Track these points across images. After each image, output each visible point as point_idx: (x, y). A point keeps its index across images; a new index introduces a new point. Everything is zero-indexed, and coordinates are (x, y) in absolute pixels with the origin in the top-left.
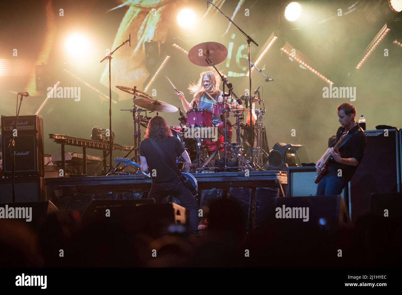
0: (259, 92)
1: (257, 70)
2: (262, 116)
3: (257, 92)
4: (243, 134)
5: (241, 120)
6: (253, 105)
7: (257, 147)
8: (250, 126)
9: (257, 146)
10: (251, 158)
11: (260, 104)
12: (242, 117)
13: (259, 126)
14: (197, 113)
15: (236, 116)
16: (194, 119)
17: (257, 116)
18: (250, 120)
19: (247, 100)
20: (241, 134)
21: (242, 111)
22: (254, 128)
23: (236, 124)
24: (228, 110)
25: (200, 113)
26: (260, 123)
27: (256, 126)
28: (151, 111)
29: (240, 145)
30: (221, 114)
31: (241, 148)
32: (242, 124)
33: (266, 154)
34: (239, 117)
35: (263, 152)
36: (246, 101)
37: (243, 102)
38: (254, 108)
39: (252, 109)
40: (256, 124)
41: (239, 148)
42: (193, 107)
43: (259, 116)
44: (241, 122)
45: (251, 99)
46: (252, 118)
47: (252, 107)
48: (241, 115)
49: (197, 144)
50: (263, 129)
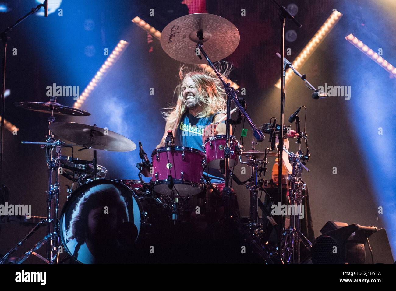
0: (298, 119)
1: (298, 75)
2: (302, 167)
3: (294, 119)
4: (263, 200)
5: (260, 173)
6: (287, 143)
7: (289, 227)
8: (277, 184)
9: (291, 225)
10: (277, 249)
11: (299, 142)
12: (263, 167)
13: (297, 186)
14: (173, 155)
15: (251, 163)
16: (168, 167)
17: (293, 165)
18: (278, 174)
19: (275, 134)
20: (259, 199)
21: (264, 156)
22: (285, 190)
23: (250, 180)
24: (235, 151)
25: (179, 154)
26: (298, 181)
27: (289, 185)
28: (82, 148)
29: (256, 223)
30: (222, 159)
31: (258, 227)
32: (262, 180)
33: (308, 243)
34: (256, 166)
35: (302, 238)
36: (271, 135)
37: (266, 137)
38: (287, 151)
39: (283, 152)
40: (292, 182)
41: (254, 228)
42: (168, 143)
43: (296, 167)
44: (261, 176)
45: (281, 132)
46: (283, 171)
47: (284, 148)
48: (262, 163)
49: (171, 217)
50: (304, 192)
